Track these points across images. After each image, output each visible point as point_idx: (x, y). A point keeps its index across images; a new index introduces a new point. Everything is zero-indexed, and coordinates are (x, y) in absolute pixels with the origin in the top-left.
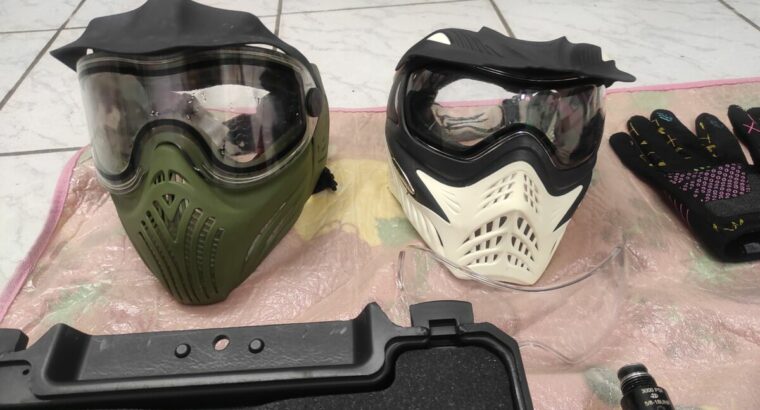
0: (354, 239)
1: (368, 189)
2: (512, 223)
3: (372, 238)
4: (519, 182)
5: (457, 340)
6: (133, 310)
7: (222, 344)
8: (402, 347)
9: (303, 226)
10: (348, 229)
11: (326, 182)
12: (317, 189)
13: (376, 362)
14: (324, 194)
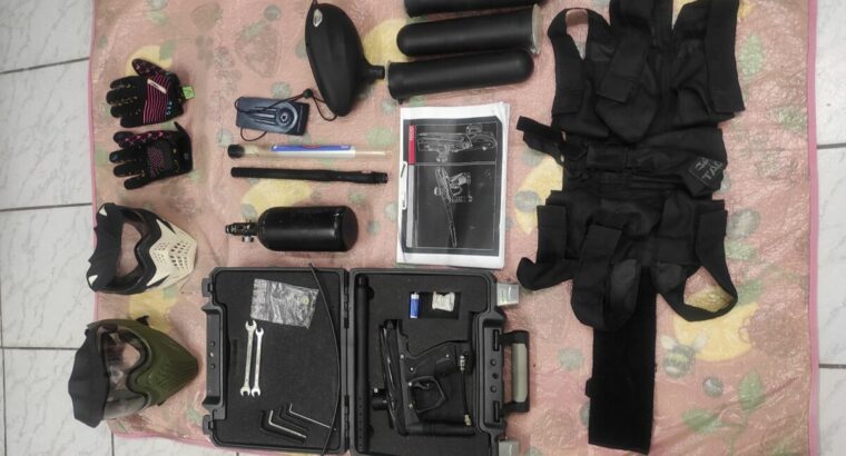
0: (173, 309)
1: (148, 302)
2: (173, 254)
3: (173, 301)
4: (157, 252)
5: (214, 284)
6: (198, 393)
7: (212, 355)
8: (216, 301)
9: (166, 330)
10: (168, 312)
11: (143, 320)
12: (147, 324)
13: (218, 308)
14: (148, 321)
